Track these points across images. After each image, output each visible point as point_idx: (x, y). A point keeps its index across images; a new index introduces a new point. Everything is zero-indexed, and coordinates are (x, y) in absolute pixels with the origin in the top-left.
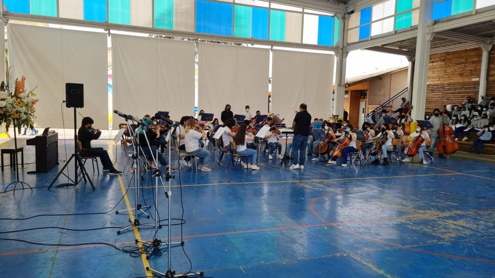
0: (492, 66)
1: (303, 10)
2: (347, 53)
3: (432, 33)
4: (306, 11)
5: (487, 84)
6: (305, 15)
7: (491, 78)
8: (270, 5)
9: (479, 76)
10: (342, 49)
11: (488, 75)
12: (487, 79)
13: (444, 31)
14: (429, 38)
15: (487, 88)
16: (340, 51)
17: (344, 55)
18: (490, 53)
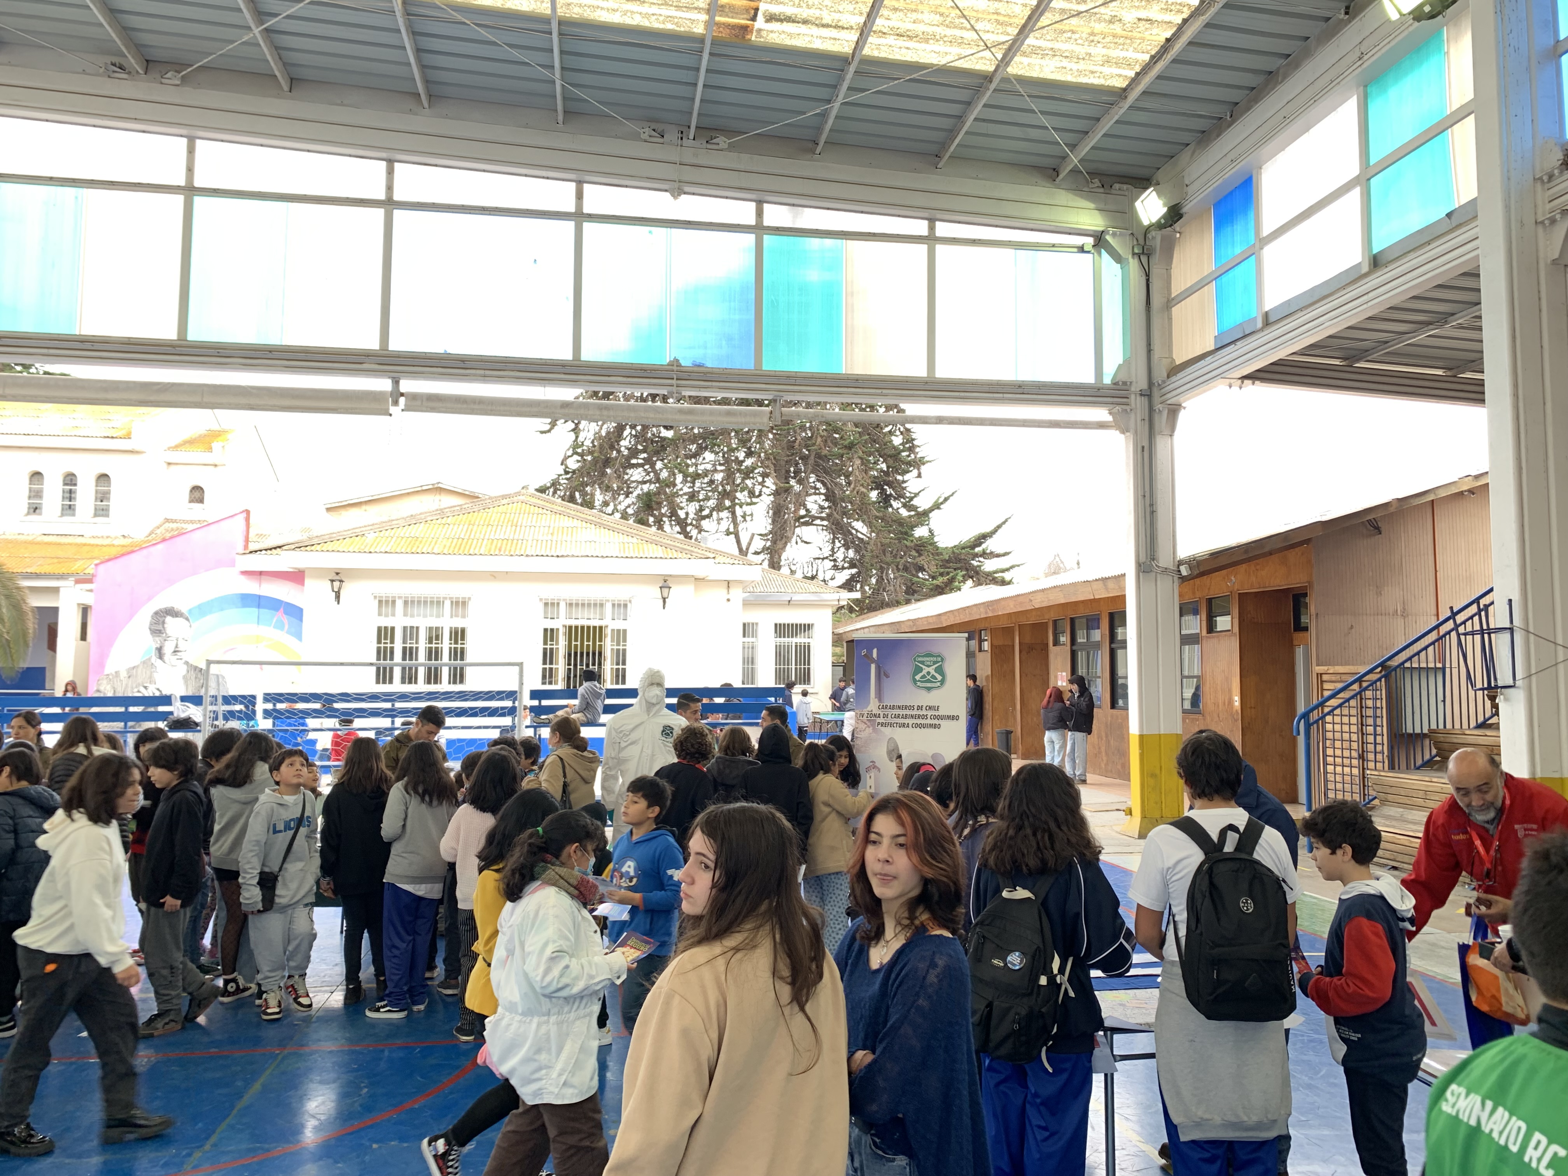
1: (932, 228)
2: (1174, 410)
4: (943, 229)
6: (940, 248)
8: (760, 213)
10: (1148, 394)
16: (1138, 404)
17: (1161, 421)
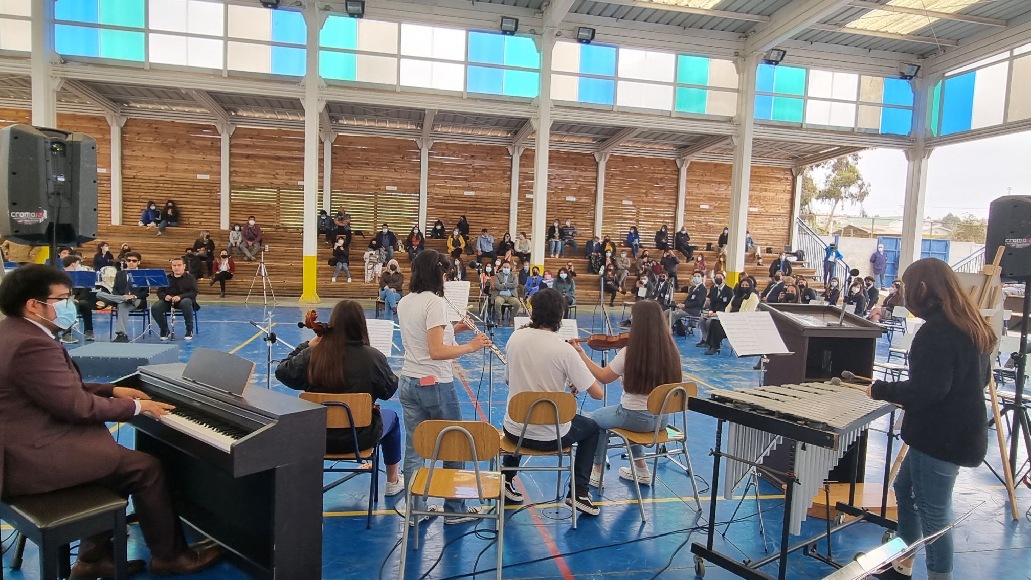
0: (127, 152)
3: (61, 78)
5: (123, 181)
7: (128, 173)
9: (109, 166)
11: (123, 167)
12: (122, 174)
13: (74, 80)
14: (56, 85)
15: (123, 188)
18: (123, 131)
